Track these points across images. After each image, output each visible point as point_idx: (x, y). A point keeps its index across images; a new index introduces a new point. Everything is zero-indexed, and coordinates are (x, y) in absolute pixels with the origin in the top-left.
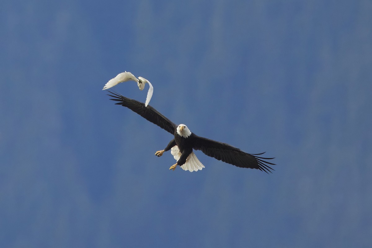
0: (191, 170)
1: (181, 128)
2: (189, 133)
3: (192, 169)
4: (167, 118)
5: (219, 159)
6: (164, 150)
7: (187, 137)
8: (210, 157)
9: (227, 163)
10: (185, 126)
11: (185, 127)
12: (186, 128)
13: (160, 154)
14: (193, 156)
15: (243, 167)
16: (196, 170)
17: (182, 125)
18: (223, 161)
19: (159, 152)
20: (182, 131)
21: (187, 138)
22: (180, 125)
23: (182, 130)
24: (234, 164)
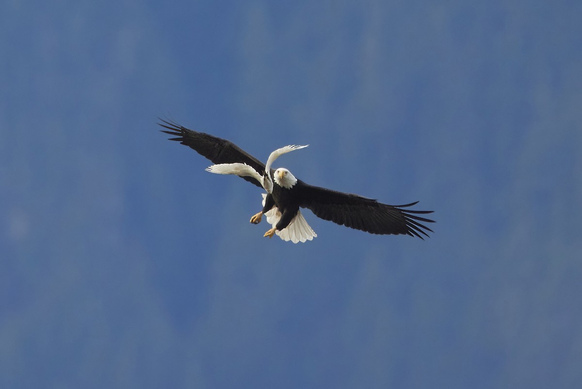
0: (295, 241)
1: (280, 174)
2: (293, 180)
3: (297, 240)
4: (258, 159)
5: (340, 223)
6: (262, 212)
7: (292, 187)
8: (325, 220)
9: (354, 228)
10: (286, 170)
11: (286, 173)
12: (288, 174)
13: (256, 220)
14: (299, 217)
15: (382, 233)
16: (304, 241)
17: (281, 170)
18: (347, 225)
19: (255, 216)
20: (282, 179)
21: (290, 188)
22: (278, 170)
23: (283, 177)
24: (365, 230)
